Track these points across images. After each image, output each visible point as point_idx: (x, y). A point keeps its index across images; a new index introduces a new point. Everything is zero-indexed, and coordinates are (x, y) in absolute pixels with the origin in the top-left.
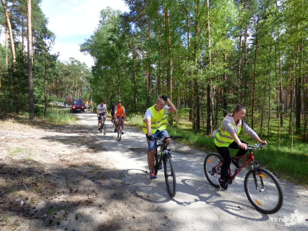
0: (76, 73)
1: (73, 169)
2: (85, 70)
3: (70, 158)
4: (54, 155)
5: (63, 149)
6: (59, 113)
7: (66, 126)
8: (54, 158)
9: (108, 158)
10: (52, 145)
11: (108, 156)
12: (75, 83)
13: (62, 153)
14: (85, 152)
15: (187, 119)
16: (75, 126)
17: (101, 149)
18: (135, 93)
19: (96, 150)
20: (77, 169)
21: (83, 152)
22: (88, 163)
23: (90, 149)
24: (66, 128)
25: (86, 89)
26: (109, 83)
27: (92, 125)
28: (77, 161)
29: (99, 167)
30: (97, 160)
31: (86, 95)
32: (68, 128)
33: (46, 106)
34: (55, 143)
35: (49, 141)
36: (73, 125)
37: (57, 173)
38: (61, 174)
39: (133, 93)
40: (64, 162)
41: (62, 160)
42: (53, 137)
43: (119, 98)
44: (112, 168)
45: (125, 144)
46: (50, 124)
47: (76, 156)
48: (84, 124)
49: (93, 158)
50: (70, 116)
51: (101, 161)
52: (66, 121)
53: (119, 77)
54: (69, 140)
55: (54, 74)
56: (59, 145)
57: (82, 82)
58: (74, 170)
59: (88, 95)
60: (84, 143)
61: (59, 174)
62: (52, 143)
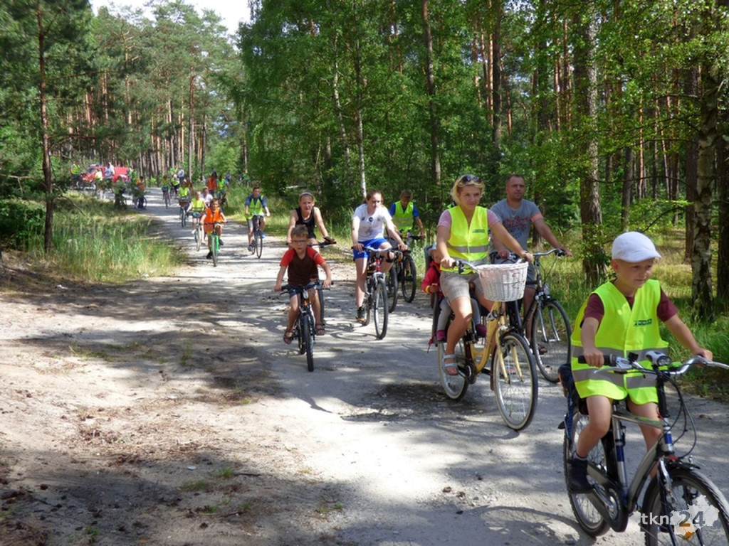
0: (176, 59)
1: (127, 473)
2: (215, 46)
3: (124, 423)
4: (60, 411)
5: (101, 386)
6: (105, 235)
7: (131, 287)
8: (56, 423)
9: (284, 426)
10: (56, 371)
11: (282, 417)
12: (175, 105)
13: (92, 402)
14: (188, 398)
15: (677, 249)
16: (165, 288)
17: (257, 390)
18: (433, 138)
19: (237, 390)
20: (146, 474)
21: (181, 399)
22: (195, 446)
23: (212, 386)
24: (126, 295)
25: (222, 128)
26: (313, 96)
27: (239, 283)
28: (151, 437)
29: (238, 464)
30: (233, 435)
31: (225, 153)
32: (137, 298)
33: (51, 206)
34: (73, 359)
35: (46, 354)
36: (157, 285)
37: (59, 489)
38: (77, 493)
39: (424, 139)
40: (95, 440)
41: (89, 435)
42: (66, 335)
43: (358, 163)
44: (294, 470)
45: (369, 368)
46: (64, 282)
47: (149, 419)
48: (206, 281)
49: (220, 424)
50: (150, 248)
51: (252, 440)
52: (129, 267)
53: (358, 70)
54: (130, 348)
55: (77, 70)
56: (87, 369)
57: (206, 97)
58: (130, 478)
59: (234, 154)
60: (189, 362)
61: (64, 493)
62: (60, 361)
